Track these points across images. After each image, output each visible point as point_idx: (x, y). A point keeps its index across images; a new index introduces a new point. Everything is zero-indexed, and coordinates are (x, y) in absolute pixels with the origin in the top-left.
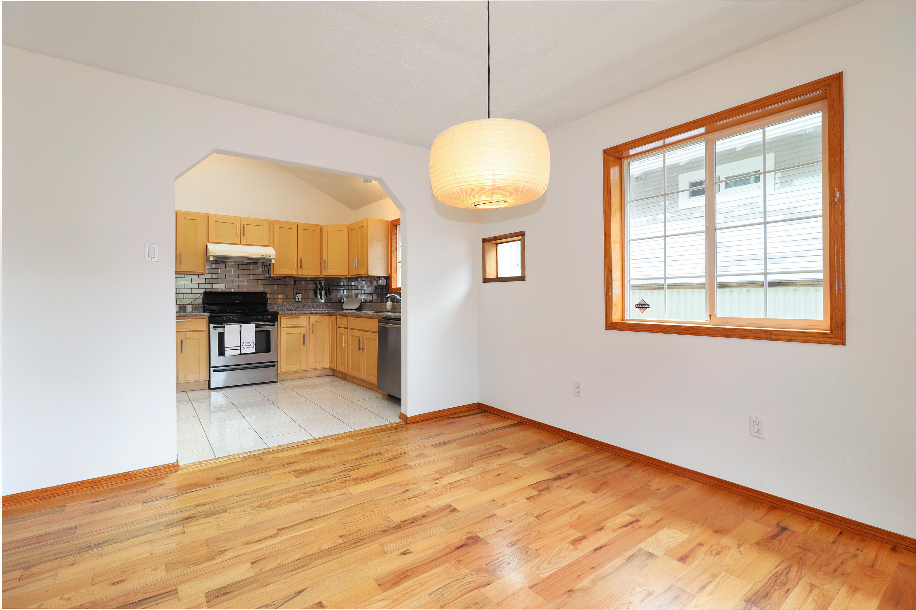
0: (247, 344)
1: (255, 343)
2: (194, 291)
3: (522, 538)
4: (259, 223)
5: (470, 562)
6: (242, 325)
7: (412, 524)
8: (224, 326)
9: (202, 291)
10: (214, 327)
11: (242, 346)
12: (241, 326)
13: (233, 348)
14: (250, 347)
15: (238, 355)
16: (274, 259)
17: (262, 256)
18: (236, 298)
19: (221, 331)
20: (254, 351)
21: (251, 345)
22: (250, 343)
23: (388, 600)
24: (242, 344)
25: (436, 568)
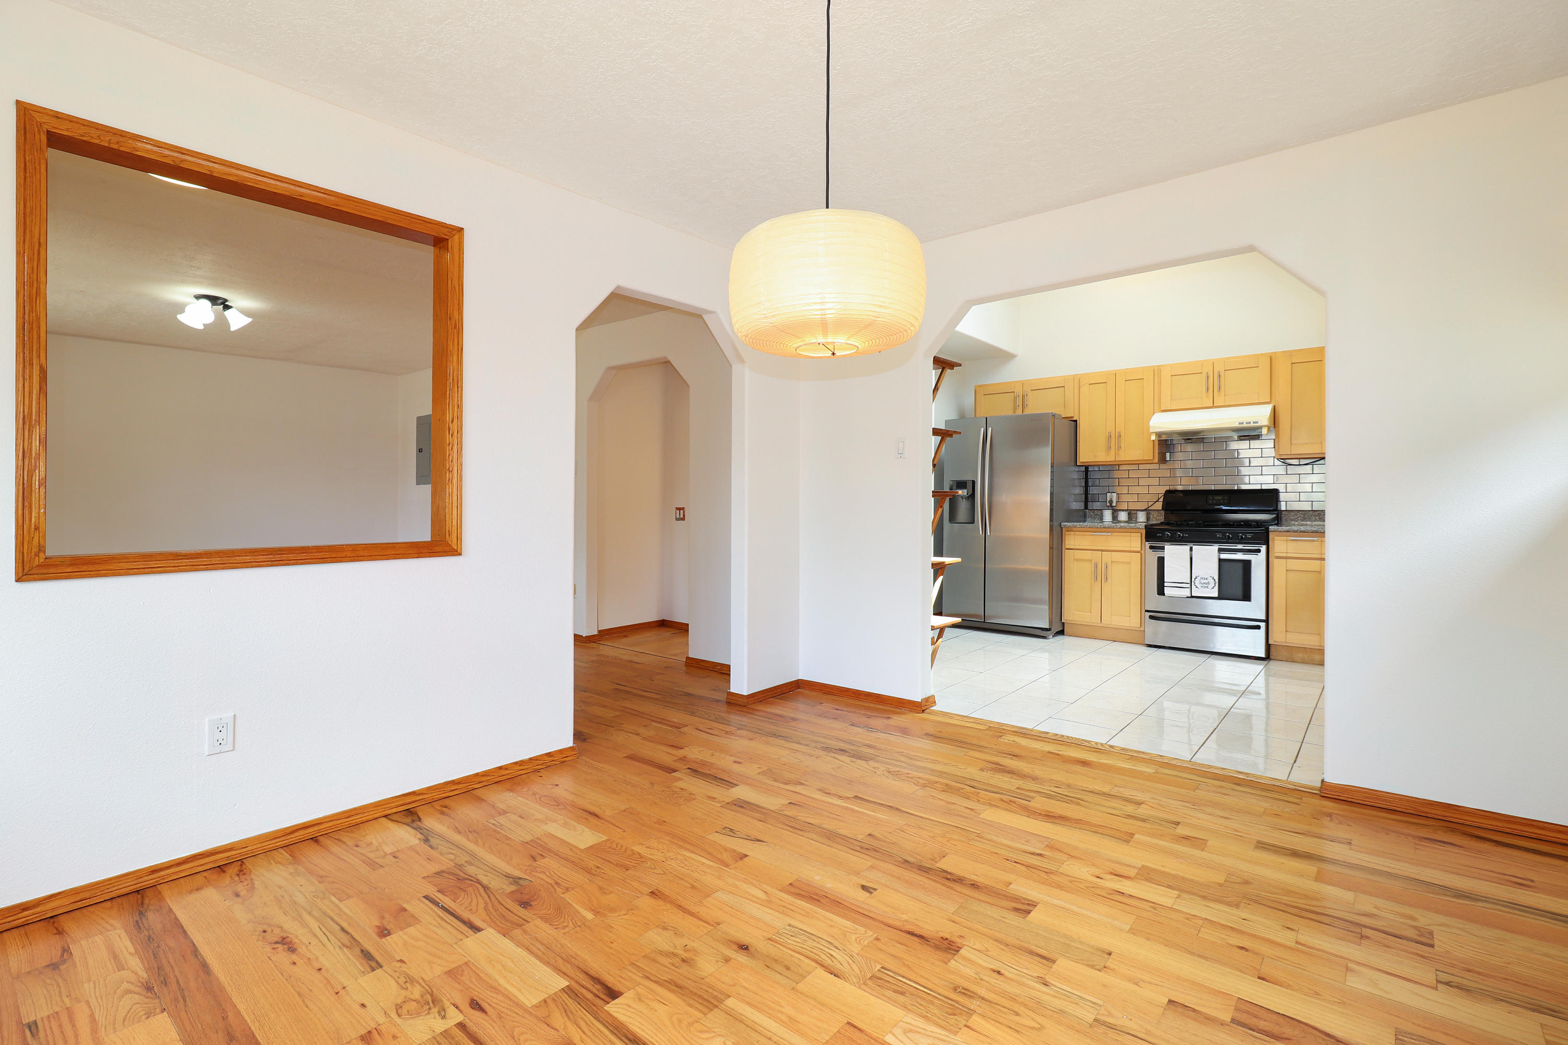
0: (1203, 581)
1: (1217, 581)
2: (1152, 490)
3: (996, 1004)
4: (1248, 364)
5: (881, 950)
6: (1194, 547)
7: (946, 880)
8: (1164, 547)
9: (1163, 490)
10: (1151, 547)
11: (1193, 583)
12: (1191, 549)
13: (1179, 585)
14: (1207, 587)
15: (1188, 597)
16: (1265, 426)
17: (1239, 424)
18: (1216, 500)
19: (1160, 554)
20: (1216, 595)
21: (1208, 583)
22: (1207, 579)
23: (768, 897)
24: (1193, 580)
25: (848, 920)
